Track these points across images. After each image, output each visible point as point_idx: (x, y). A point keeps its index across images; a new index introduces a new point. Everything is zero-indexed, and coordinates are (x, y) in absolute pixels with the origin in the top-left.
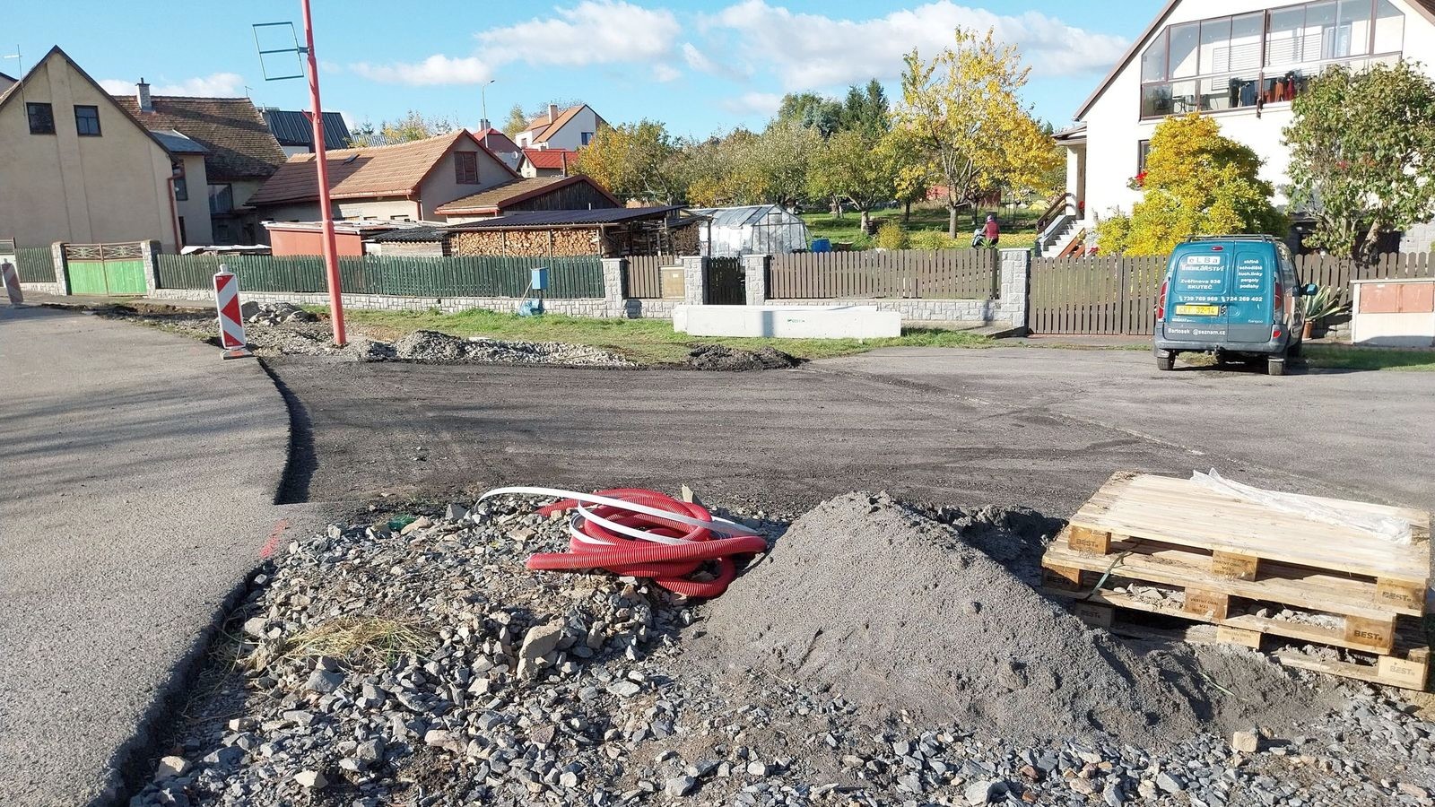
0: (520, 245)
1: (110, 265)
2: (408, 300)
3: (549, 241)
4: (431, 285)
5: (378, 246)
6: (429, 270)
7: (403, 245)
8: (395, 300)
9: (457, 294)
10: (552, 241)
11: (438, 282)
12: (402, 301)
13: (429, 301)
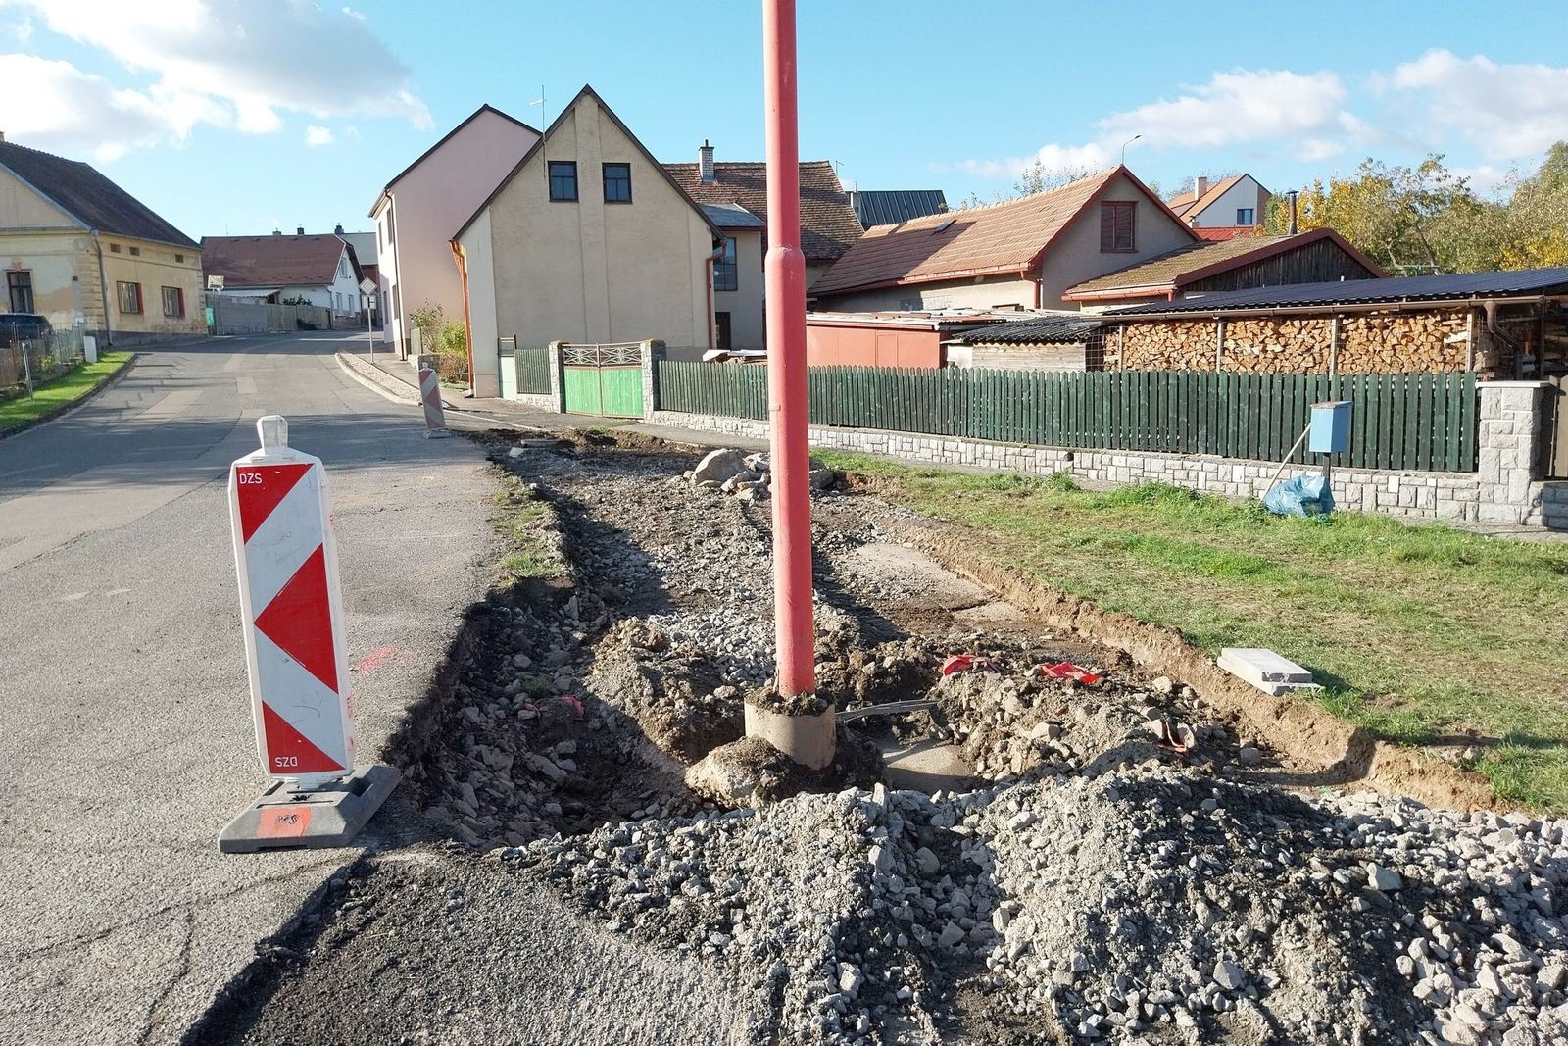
0: (1257, 350)
1: (608, 373)
2: (1011, 450)
3: (1331, 339)
4: (1056, 425)
5: (967, 351)
6: (1057, 397)
7: (1013, 350)
8: (988, 448)
9: (1107, 443)
10: (1338, 339)
11: (1073, 420)
12: (1000, 451)
13: (1052, 454)
